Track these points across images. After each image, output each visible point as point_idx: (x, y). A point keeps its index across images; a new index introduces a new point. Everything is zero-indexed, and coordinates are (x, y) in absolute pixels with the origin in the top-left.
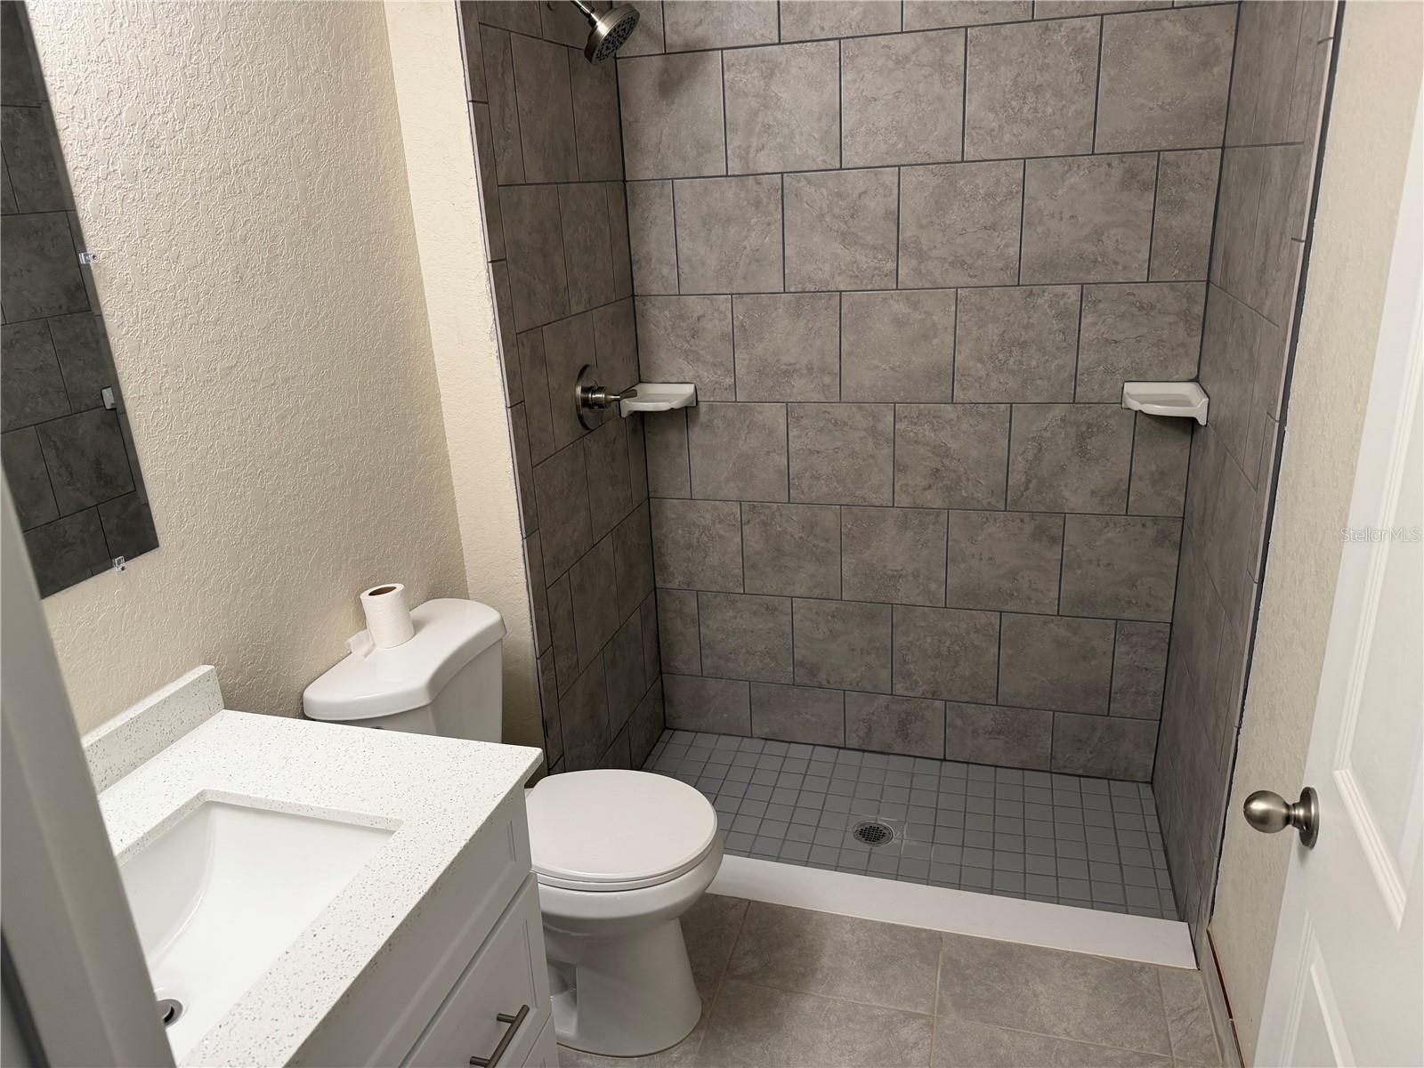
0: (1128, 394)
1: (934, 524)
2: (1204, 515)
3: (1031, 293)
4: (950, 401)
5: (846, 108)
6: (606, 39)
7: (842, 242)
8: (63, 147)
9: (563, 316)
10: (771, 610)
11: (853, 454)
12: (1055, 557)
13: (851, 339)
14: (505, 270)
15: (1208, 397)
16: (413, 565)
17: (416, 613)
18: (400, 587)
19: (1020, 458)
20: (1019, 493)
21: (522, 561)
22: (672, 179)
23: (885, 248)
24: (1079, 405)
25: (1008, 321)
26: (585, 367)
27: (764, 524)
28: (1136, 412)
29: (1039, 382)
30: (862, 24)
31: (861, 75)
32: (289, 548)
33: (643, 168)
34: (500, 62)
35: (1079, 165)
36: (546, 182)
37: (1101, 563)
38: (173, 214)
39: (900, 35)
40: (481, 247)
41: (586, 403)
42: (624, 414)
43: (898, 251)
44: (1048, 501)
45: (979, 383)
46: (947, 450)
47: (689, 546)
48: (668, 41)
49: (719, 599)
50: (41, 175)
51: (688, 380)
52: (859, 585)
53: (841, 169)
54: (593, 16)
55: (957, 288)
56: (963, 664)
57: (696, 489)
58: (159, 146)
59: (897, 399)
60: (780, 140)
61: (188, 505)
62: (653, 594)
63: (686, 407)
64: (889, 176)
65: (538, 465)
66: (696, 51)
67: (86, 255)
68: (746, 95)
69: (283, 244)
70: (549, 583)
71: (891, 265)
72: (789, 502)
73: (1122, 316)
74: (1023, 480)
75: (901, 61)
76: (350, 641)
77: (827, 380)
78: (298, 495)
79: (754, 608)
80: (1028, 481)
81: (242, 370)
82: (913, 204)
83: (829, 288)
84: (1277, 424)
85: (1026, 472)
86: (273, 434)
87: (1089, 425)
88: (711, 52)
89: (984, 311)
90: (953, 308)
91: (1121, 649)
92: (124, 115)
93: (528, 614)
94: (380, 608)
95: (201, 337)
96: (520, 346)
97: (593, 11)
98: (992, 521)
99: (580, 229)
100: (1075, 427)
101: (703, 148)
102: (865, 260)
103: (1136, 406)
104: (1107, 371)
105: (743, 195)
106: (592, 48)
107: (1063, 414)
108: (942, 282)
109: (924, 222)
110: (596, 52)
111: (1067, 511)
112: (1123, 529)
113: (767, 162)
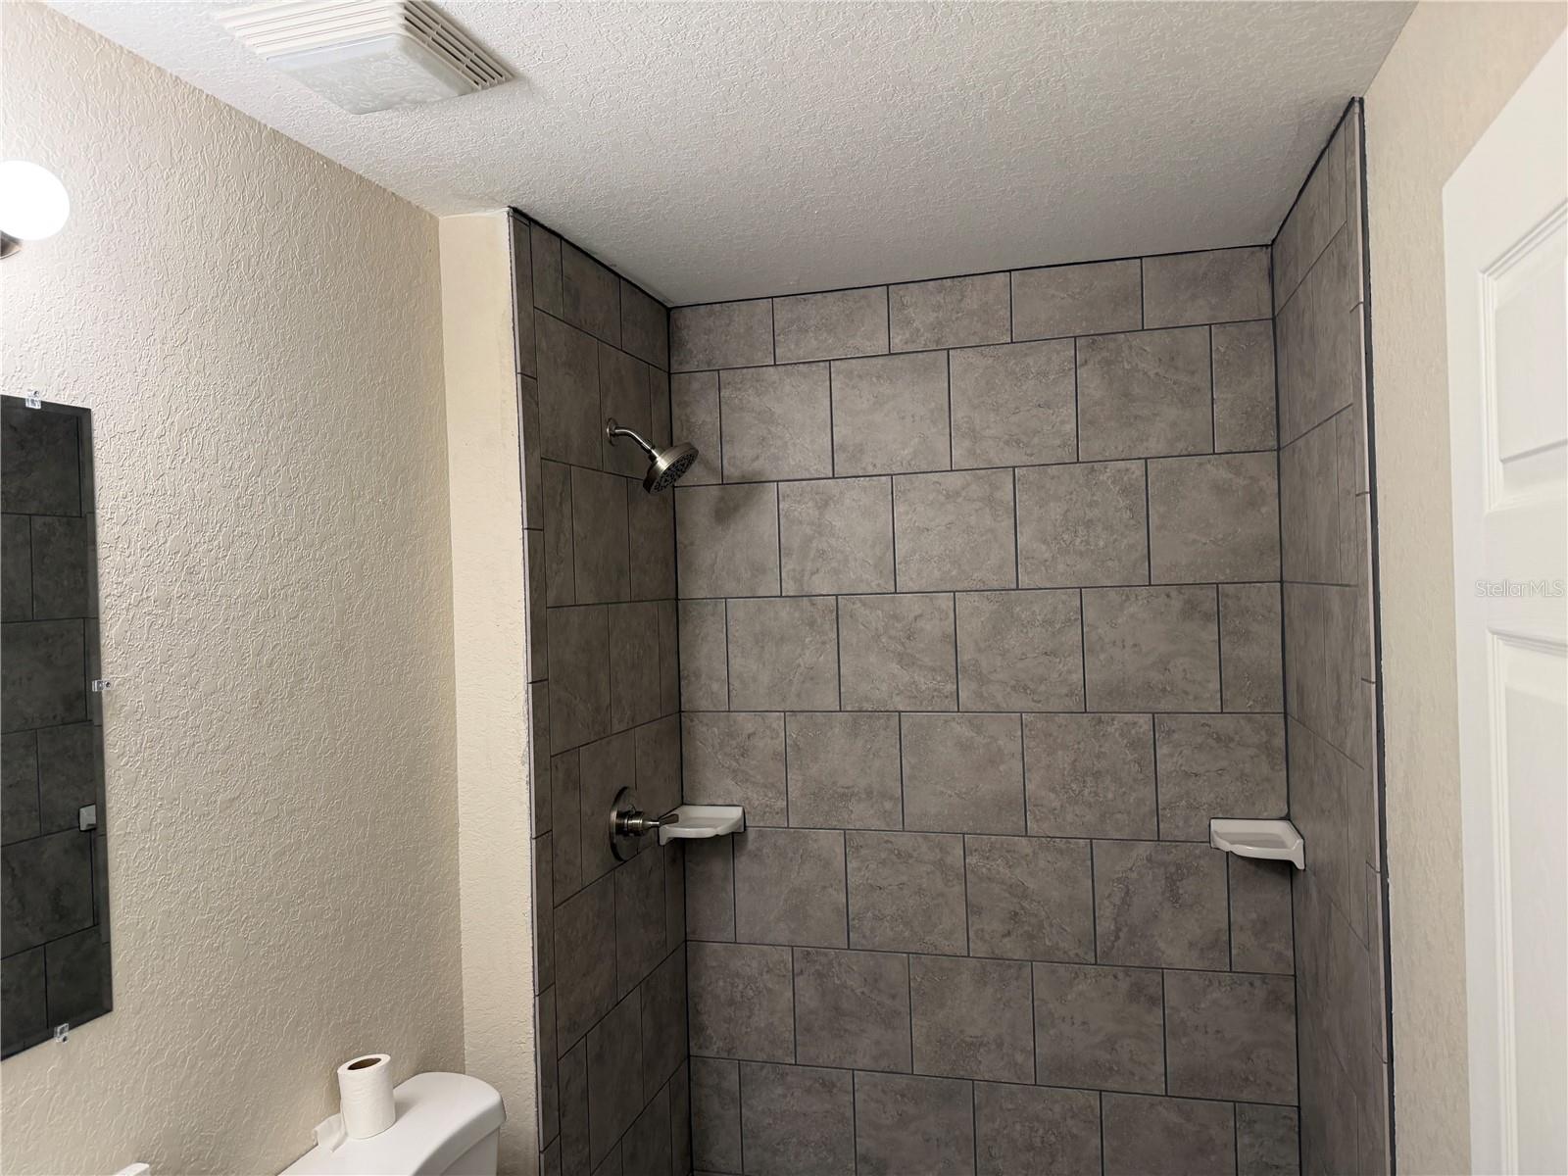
0: (1216, 832)
1: (1017, 979)
2: (1317, 974)
3: (1100, 721)
4: (1024, 834)
5: (899, 538)
6: (665, 473)
7: (899, 662)
8: (99, 575)
9: (603, 735)
10: (829, 1086)
11: (920, 891)
12: (1157, 1022)
13: (913, 762)
14: (546, 690)
15: (1303, 838)
16: (403, 1029)
17: (400, 1092)
18: (385, 1058)
19: (1106, 902)
20: (1109, 944)
21: (532, 1023)
22: (726, 598)
23: (943, 669)
24: (1164, 843)
25: (1079, 749)
26: (624, 789)
27: (820, 975)
28: (1227, 853)
29: (1119, 816)
30: (913, 463)
31: (913, 507)
32: (264, 1010)
33: (696, 587)
34: (559, 491)
35: (1136, 596)
36: (597, 602)
37: (1209, 1030)
38: (200, 639)
39: (949, 473)
40: (523, 667)
41: (620, 829)
42: (663, 842)
43: (957, 674)
44: (1142, 953)
45: (1054, 814)
46: (1025, 890)
47: (731, 1002)
48: (725, 473)
49: (765, 1071)
50: (66, 583)
51: (736, 803)
52: (933, 1055)
53: (896, 593)
54: (653, 452)
55: (1021, 713)
56: (1061, 1159)
57: (741, 930)
58: (199, 573)
59: (965, 830)
60: (834, 564)
61: (155, 959)
62: (686, 1061)
63: (733, 833)
64: (944, 601)
65: (559, 905)
66: (752, 483)
67: (99, 683)
68: (801, 523)
69: (311, 667)
70: (561, 1053)
71: (950, 687)
72: (849, 948)
73: (1200, 747)
74: (1112, 927)
75: (952, 496)
76: (318, 1128)
77: (888, 805)
78: (284, 945)
79: (808, 1083)
80: (1118, 930)
81: (244, 802)
82: (971, 629)
83: (887, 708)
84: (1379, 876)
85: (1115, 919)
86: (266, 874)
87: (1178, 867)
88: (767, 484)
89: (1052, 738)
90: (1020, 733)
91: (1244, 1140)
92: (168, 545)
93: (534, 1094)
94: (360, 1087)
95: (207, 766)
96: (554, 768)
97: (653, 448)
98: (1082, 977)
99: (628, 647)
100: (1163, 869)
101: (757, 570)
102: (924, 682)
103: (1226, 846)
104: (1190, 806)
105: (797, 615)
106: (651, 479)
107: (1148, 853)
108: (1005, 706)
109: (982, 645)
110: (655, 484)
111: (1163, 966)
112: (1229, 988)
113: (822, 584)
